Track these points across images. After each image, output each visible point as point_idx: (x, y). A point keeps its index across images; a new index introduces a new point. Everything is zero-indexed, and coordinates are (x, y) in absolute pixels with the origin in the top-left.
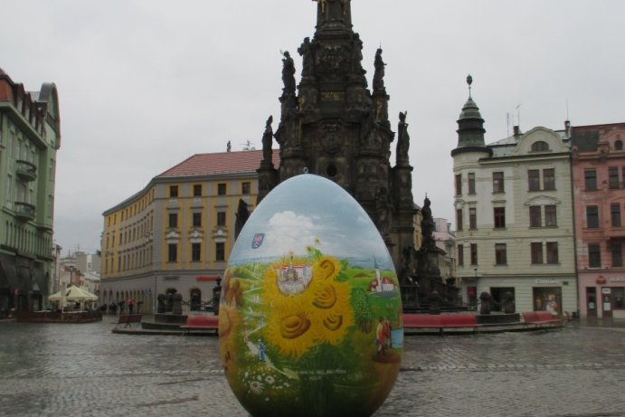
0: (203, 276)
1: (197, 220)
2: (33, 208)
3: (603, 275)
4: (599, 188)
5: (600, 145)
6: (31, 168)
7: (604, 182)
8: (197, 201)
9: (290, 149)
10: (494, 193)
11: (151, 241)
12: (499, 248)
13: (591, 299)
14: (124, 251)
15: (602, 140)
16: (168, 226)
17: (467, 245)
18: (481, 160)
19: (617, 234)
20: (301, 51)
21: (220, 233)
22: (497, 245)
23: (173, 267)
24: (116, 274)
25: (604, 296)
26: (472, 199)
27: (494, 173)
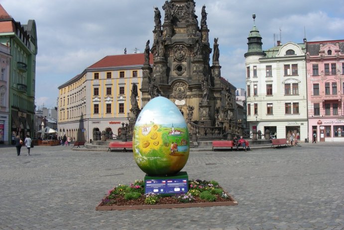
0: (113, 121)
1: (109, 91)
2: (26, 86)
3: (321, 119)
4: (319, 74)
5: (320, 52)
6: (24, 65)
7: (322, 72)
8: (109, 81)
9: (159, 58)
10: (267, 77)
11: (85, 103)
12: (269, 106)
13: (315, 132)
14: (70, 108)
15: (321, 50)
16: (93, 94)
17: (252, 104)
18: (260, 59)
19: (328, 98)
20: (164, 8)
21: (121, 98)
22: (268, 104)
23: (96, 116)
24: (66, 120)
25: (321, 131)
26: (255, 79)
27: (267, 66)
